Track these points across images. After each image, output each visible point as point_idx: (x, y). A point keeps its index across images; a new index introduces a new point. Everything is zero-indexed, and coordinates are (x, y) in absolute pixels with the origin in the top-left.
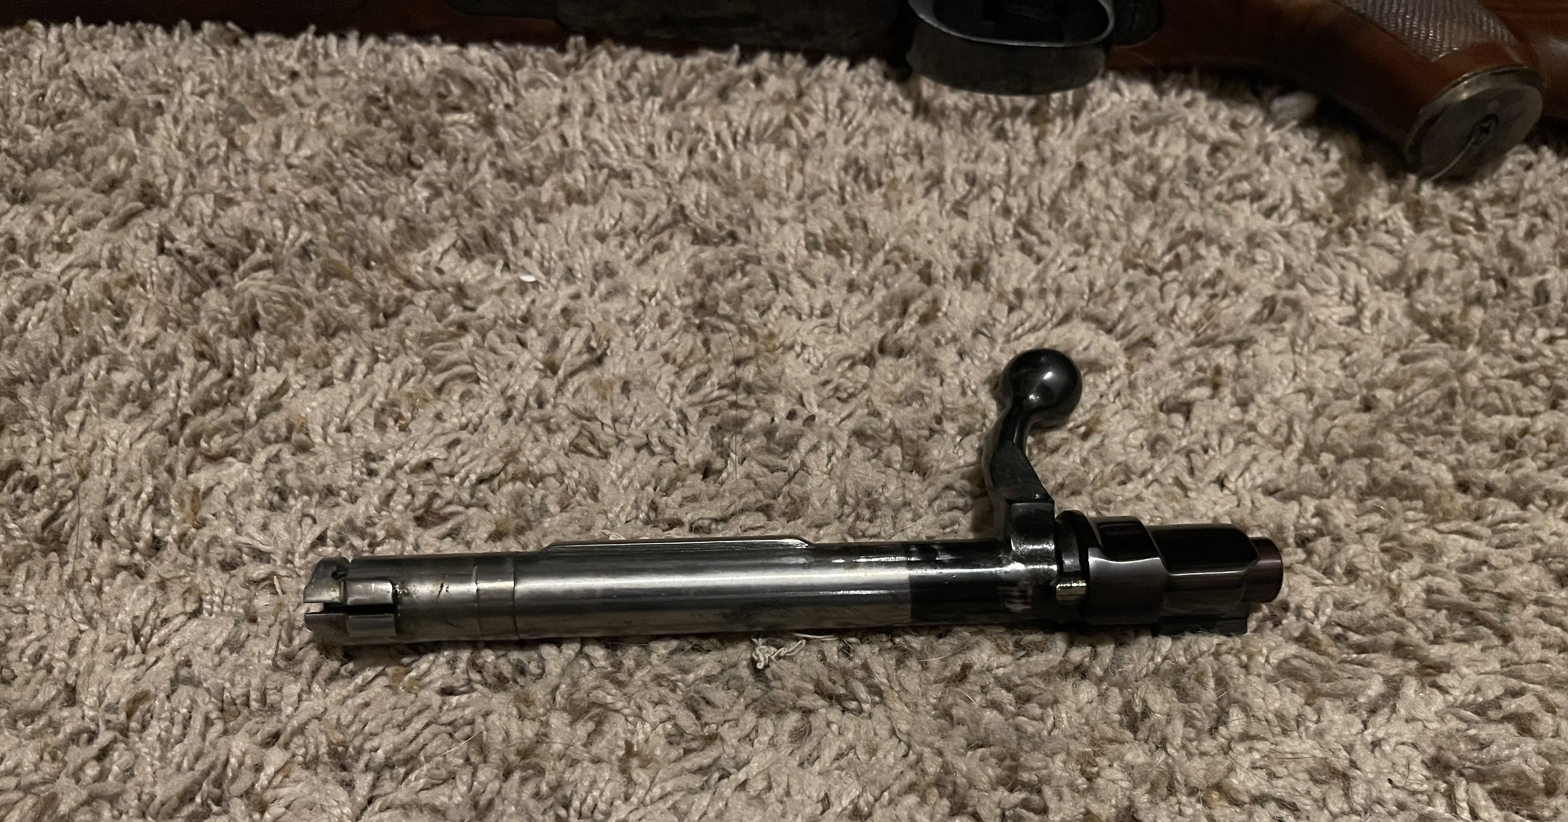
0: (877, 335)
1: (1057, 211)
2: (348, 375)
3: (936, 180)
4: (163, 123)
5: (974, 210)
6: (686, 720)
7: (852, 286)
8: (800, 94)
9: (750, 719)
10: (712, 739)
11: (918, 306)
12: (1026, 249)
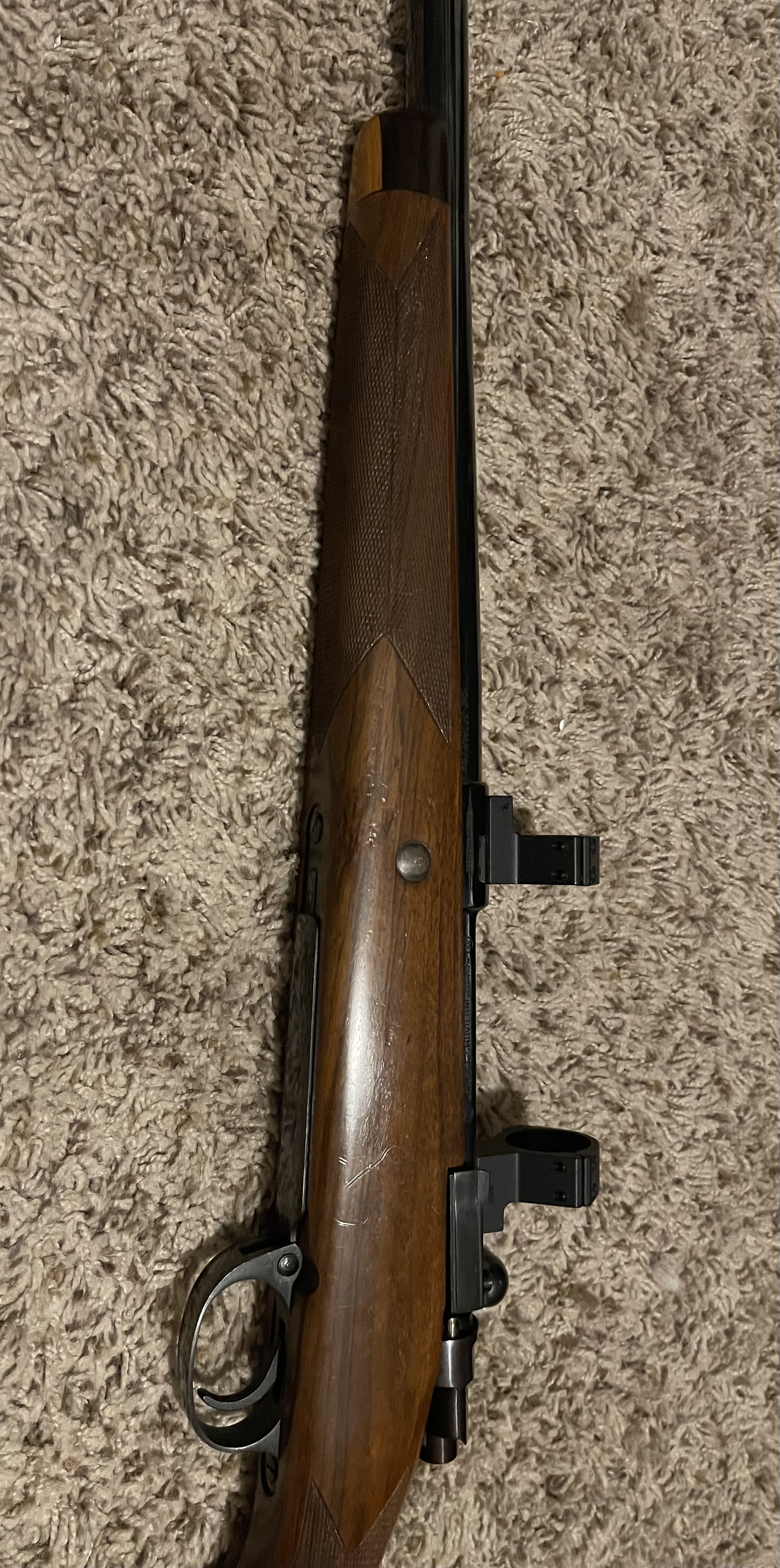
0: (503, 951)
1: (586, 1086)
2: (502, 609)
3: (617, 1006)
4: (700, 486)
5: (590, 1029)
6: (260, 807)
7: (539, 939)
8: (693, 919)
9: (257, 844)
10: (248, 821)
11: (521, 981)
12: (560, 1061)
